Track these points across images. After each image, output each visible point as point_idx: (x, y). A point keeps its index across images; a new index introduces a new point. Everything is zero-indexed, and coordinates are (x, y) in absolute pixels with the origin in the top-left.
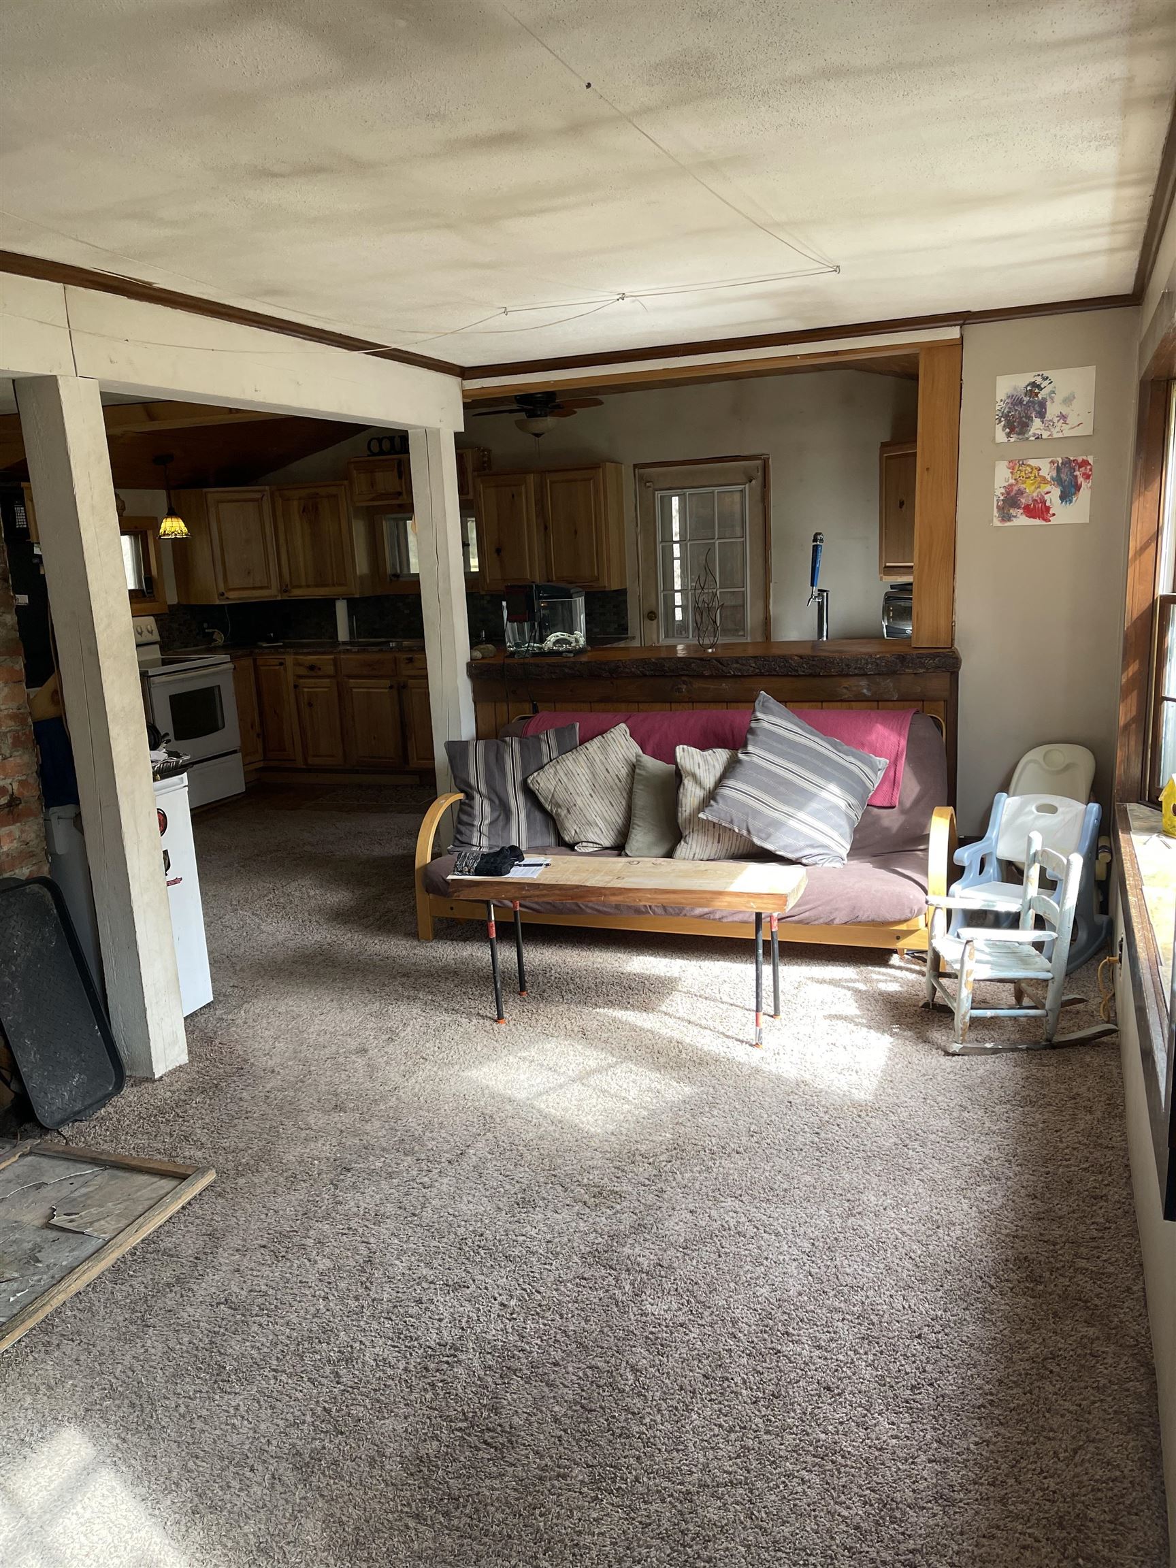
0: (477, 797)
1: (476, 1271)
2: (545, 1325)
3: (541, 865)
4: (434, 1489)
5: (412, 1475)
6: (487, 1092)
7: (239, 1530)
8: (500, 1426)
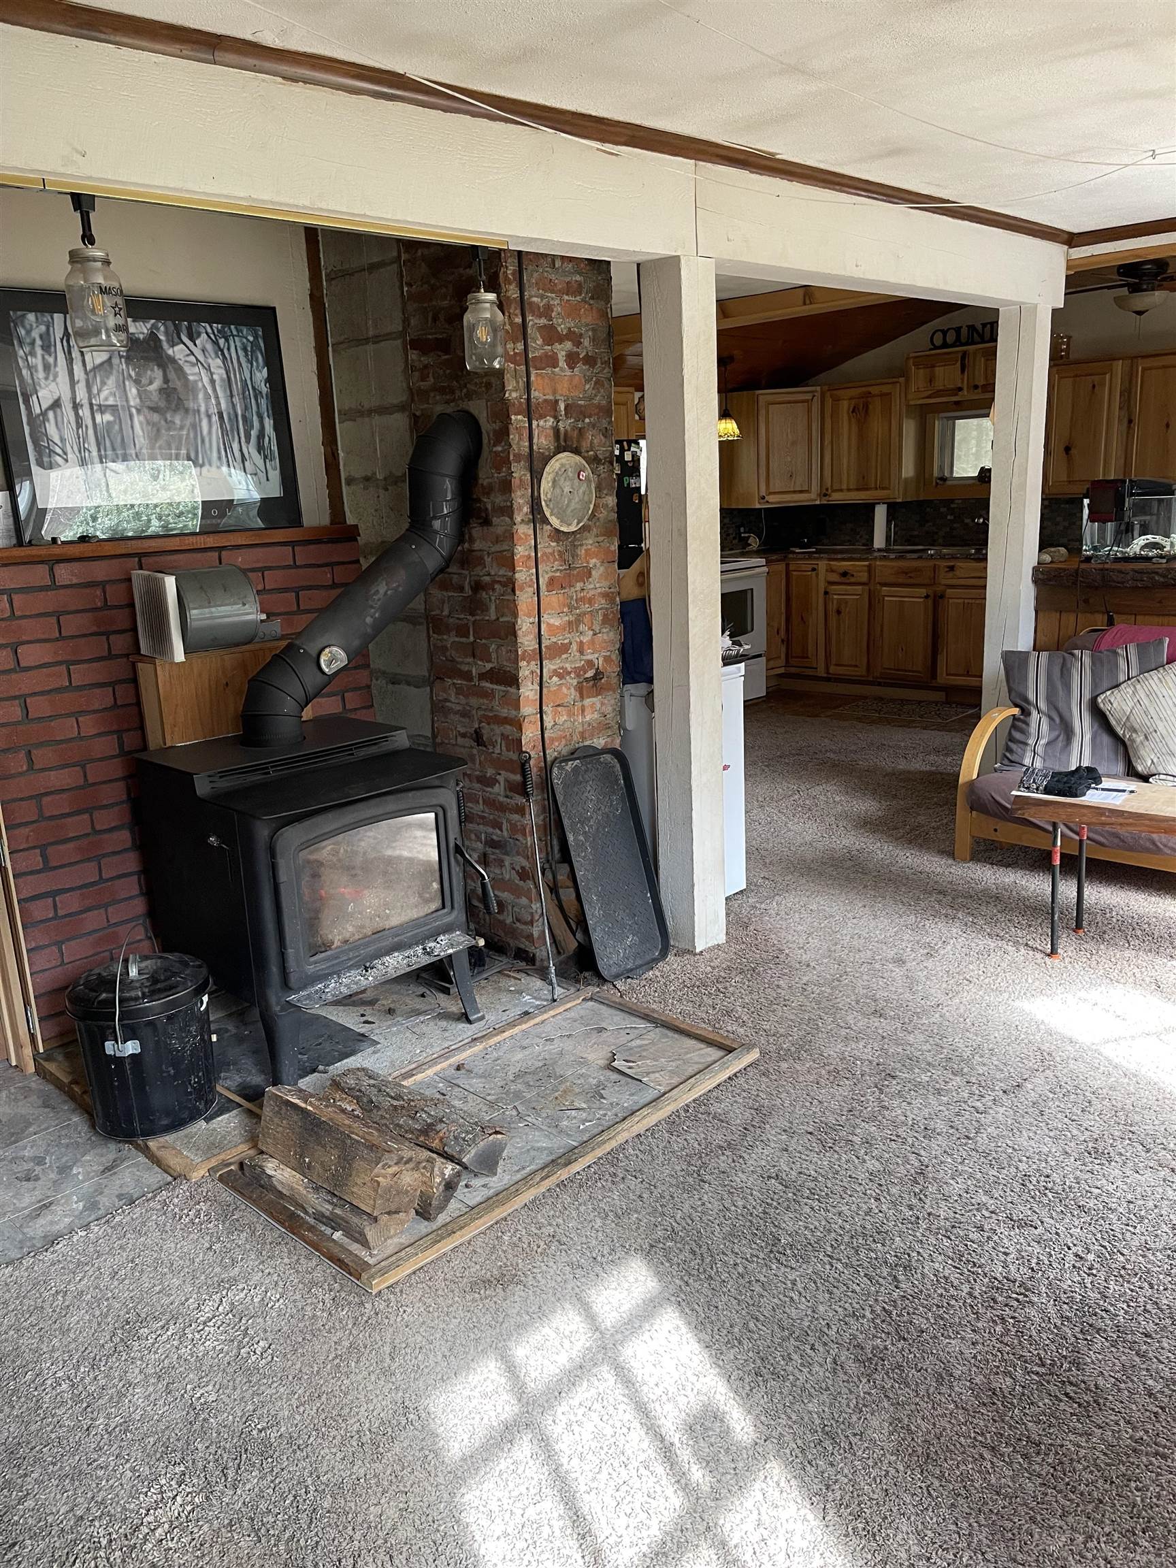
0: (1034, 713)
1: (1044, 1213)
2: (1132, 1290)
3: (1124, 791)
4: (1010, 1427)
5: (985, 1405)
6: (1042, 1027)
7: (802, 1405)
8: (1084, 1383)
